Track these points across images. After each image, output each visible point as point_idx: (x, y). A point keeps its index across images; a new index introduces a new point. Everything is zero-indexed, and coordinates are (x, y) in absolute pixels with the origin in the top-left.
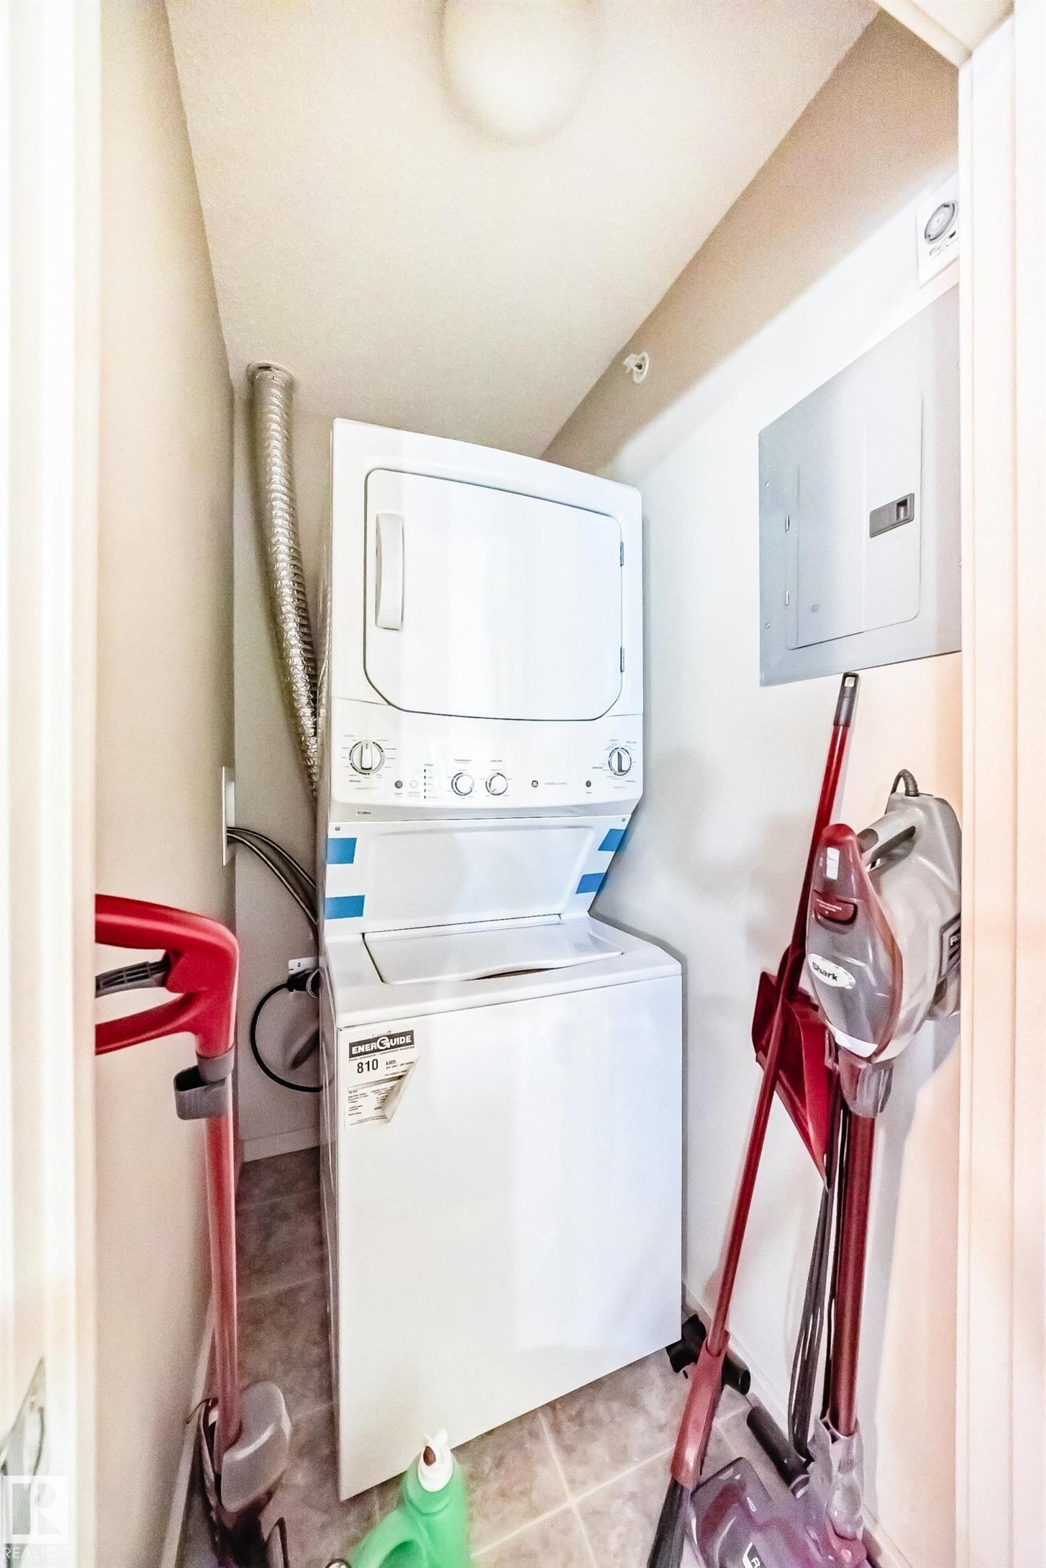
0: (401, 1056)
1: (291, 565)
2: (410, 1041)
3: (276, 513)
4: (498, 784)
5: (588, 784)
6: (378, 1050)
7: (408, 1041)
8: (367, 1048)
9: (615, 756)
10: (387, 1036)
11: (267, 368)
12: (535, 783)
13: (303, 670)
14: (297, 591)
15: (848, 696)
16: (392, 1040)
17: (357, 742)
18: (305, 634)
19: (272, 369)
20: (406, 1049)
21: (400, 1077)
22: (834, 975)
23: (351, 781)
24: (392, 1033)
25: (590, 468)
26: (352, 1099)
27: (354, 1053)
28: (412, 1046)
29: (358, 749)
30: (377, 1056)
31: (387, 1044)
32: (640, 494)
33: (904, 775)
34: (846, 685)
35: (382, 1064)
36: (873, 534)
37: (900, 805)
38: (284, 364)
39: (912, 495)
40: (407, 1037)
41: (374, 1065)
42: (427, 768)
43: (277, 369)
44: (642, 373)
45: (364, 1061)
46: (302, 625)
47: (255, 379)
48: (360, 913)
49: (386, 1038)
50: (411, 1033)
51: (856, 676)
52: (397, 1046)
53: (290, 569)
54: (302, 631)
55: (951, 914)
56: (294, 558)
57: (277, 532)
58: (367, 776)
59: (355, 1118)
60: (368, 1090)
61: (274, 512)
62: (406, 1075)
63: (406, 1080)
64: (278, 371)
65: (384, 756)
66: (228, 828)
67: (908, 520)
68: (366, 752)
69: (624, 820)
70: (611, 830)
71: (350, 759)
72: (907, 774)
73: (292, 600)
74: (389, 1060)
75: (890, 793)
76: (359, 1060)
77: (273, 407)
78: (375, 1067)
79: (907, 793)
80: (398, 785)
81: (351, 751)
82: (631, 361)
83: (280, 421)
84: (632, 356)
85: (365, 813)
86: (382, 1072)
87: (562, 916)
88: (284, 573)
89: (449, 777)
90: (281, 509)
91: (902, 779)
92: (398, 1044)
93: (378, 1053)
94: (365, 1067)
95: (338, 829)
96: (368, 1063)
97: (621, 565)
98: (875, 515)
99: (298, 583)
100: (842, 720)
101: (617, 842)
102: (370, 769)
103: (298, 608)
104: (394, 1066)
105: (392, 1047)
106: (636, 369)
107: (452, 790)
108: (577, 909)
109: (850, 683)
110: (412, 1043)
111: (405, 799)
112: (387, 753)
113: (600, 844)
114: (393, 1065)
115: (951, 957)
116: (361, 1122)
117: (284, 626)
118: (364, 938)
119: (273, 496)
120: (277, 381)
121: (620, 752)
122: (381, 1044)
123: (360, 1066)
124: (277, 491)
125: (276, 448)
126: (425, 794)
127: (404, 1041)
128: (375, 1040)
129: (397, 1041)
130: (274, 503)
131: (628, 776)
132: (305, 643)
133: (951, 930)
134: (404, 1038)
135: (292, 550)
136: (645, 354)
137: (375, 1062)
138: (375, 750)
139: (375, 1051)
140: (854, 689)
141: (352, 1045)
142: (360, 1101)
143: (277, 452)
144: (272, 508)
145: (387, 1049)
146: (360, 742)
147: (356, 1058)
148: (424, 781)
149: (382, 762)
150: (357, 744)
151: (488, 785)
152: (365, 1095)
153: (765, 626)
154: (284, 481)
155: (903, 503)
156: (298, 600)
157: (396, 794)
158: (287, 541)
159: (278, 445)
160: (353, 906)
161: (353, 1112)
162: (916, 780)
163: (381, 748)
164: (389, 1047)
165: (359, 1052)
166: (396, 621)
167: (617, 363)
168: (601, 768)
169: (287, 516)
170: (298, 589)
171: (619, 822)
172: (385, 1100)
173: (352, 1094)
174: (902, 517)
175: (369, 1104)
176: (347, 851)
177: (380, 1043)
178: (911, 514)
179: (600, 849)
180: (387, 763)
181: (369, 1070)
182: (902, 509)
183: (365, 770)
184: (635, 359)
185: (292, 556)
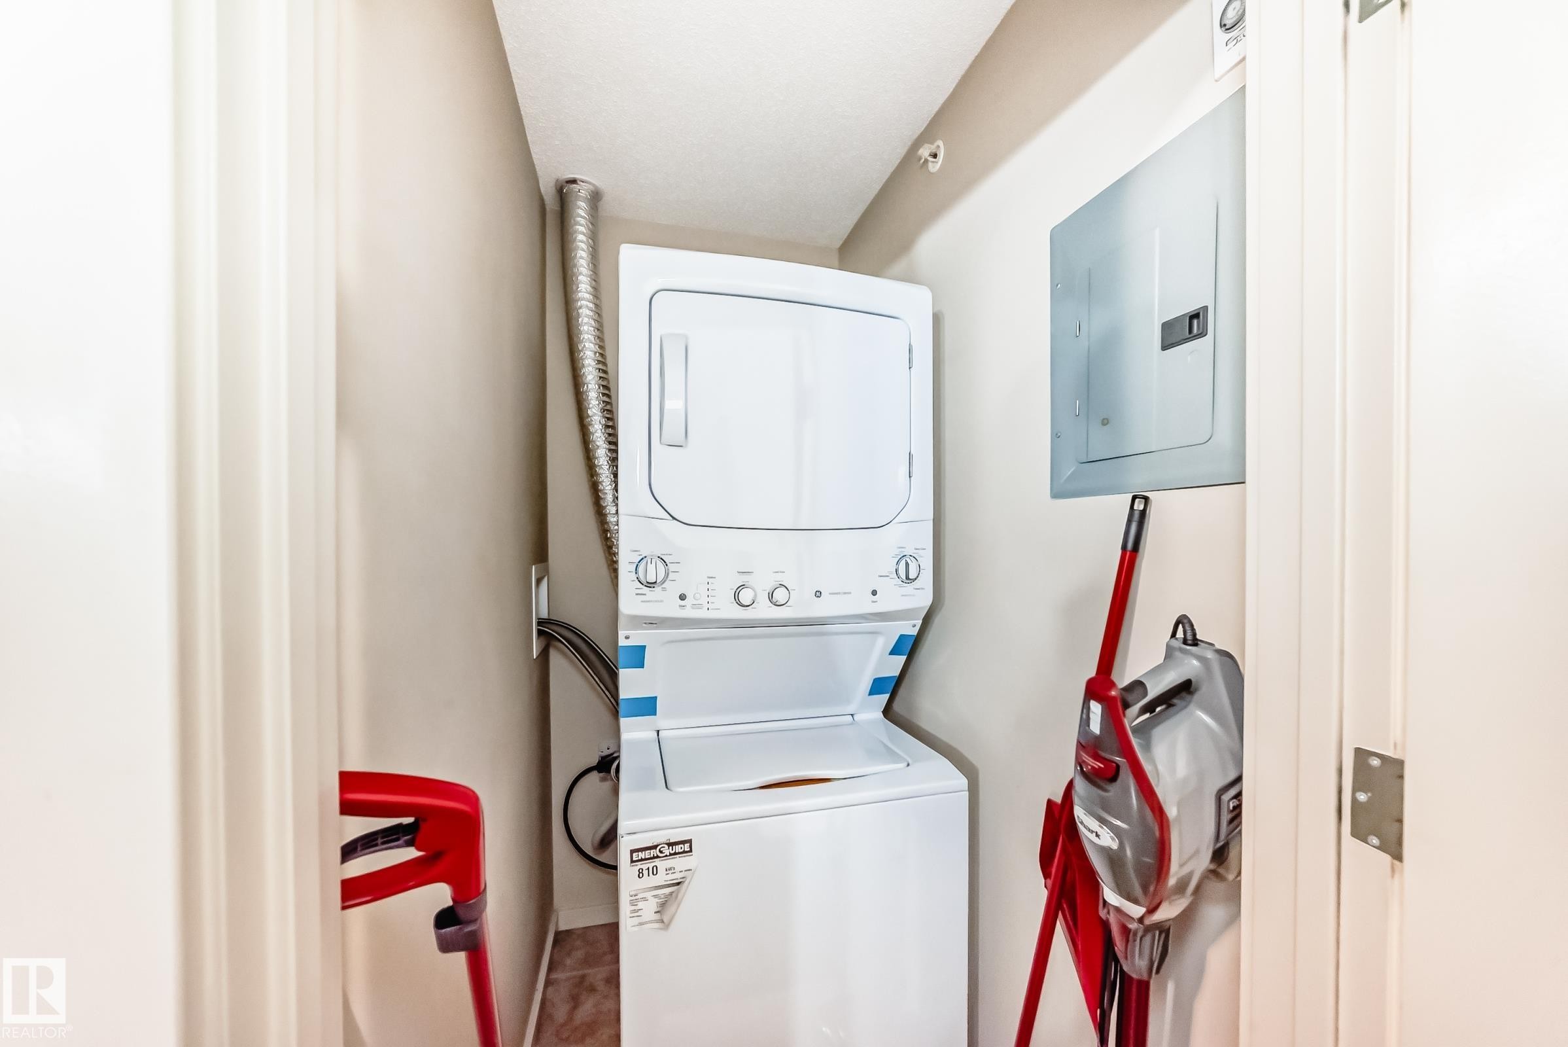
0: (680, 863)
1: (597, 369)
2: (689, 849)
3: (582, 320)
4: (780, 596)
5: (874, 593)
6: (658, 857)
7: (687, 849)
8: (647, 854)
9: (903, 563)
10: (666, 844)
11: (574, 181)
12: (818, 594)
13: (608, 469)
14: (602, 393)
15: (1138, 519)
16: (671, 848)
17: (643, 556)
18: (610, 435)
19: (578, 182)
20: (684, 856)
21: (678, 884)
22: (1097, 832)
23: (637, 594)
24: (671, 841)
25: (876, 271)
26: (633, 903)
27: (634, 859)
28: (691, 854)
29: (644, 562)
30: (657, 862)
31: (667, 851)
32: (931, 294)
33: (1182, 621)
34: (1135, 507)
35: (661, 870)
36: (1165, 347)
37: (1178, 654)
38: (590, 176)
39: (1205, 308)
40: (686, 845)
41: (655, 871)
42: (710, 581)
43: (583, 182)
44: (937, 162)
45: (645, 867)
46: (607, 427)
47: (564, 191)
48: (653, 712)
49: (666, 846)
50: (690, 841)
51: (1146, 499)
52: (675, 854)
53: (596, 373)
54: (607, 431)
55: (1232, 776)
56: (599, 362)
57: (584, 338)
58: (653, 589)
59: (636, 921)
60: (649, 895)
61: (580, 320)
62: (684, 882)
63: (684, 886)
64: (584, 184)
65: (668, 569)
66: (539, 619)
67: (1202, 334)
68: (651, 568)
69: (914, 626)
70: (901, 636)
71: (636, 573)
72: (1185, 621)
73: (597, 402)
74: (668, 867)
75: (1170, 637)
76: (639, 865)
77: (579, 219)
78: (655, 873)
79: (1185, 642)
80: (682, 597)
81: (637, 565)
82: (924, 152)
83: (585, 232)
84: (926, 146)
85: (653, 623)
86: (661, 878)
87: (855, 717)
88: (590, 377)
89: (731, 589)
90: (587, 316)
91: (1180, 626)
92: (677, 851)
93: (658, 859)
94: (645, 872)
95: (627, 638)
96: (648, 869)
97: (910, 368)
98: (1167, 327)
99: (603, 386)
100: (1130, 546)
101: (910, 648)
102: (656, 582)
103: (603, 410)
104: (673, 873)
105: (671, 854)
106: (931, 159)
107: (735, 602)
108: (872, 711)
109: (1139, 506)
110: (691, 851)
111: (689, 613)
112: (672, 567)
113: (890, 649)
114: (672, 871)
115: (1231, 821)
116: (641, 924)
117: (590, 428)
118: (658, 735)
119: (579, 304)
120: (583, 193)
121: (908, 560)
122: (661, 852)
123: (641, 872)
124: (583, 299)
125: (582, 258)
126: (709, 606)
127: (683, 849)
128: (655, 847)
129: (678, 848)
130: (580, 311)
131: (917, 584)
132: (610, 443)
133: (1233, 792)
134: (682, 846)
135: (597, 354)
136: (940, 143)
137: (655, 868)
138: (660, 565)
139: (654, 858)
140: (1143, 514)
141: (632, 852)
142: (641, 905)
143: (583, 262)
144: (578, 316)
145: (666, 856)
146: (646, 557)
147: (637, 863)
148: (708, 593)
149: (667, 575)
150: (643, 559)
151: (771, 596)
152: (645, 899)
153: (1056, 436)
154: (589, 289)
155: (1195, 316)
156: (603, 402)
157: (680, 606)
158: (593, 346)
159: (584, 254)
160: (648, 706)
161: (633, 915)
162: (1195, 627)
163: (665, 562)
164: (668, 854)
165: (640, 858)
166: (680, 439)
167: (911, 154)
168: (888, 576)
169: (593, 323)
170: (604, 392)
171: (911, 628)
172: (663, 906)
173: (634, 898)
174: (1195, 331)
175: (649, 908)
176: (638, 656)
177: (660, 849)
178: (1203, 329)
179: (892, 653)
180: (671, 576)
181: (649, 875)
182: (1195, 322)
183: (651, 585)
184: (930, 149)
185: (598, 361)
